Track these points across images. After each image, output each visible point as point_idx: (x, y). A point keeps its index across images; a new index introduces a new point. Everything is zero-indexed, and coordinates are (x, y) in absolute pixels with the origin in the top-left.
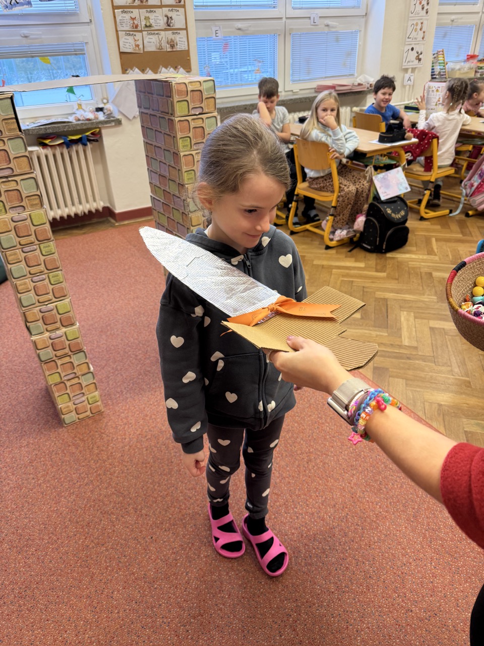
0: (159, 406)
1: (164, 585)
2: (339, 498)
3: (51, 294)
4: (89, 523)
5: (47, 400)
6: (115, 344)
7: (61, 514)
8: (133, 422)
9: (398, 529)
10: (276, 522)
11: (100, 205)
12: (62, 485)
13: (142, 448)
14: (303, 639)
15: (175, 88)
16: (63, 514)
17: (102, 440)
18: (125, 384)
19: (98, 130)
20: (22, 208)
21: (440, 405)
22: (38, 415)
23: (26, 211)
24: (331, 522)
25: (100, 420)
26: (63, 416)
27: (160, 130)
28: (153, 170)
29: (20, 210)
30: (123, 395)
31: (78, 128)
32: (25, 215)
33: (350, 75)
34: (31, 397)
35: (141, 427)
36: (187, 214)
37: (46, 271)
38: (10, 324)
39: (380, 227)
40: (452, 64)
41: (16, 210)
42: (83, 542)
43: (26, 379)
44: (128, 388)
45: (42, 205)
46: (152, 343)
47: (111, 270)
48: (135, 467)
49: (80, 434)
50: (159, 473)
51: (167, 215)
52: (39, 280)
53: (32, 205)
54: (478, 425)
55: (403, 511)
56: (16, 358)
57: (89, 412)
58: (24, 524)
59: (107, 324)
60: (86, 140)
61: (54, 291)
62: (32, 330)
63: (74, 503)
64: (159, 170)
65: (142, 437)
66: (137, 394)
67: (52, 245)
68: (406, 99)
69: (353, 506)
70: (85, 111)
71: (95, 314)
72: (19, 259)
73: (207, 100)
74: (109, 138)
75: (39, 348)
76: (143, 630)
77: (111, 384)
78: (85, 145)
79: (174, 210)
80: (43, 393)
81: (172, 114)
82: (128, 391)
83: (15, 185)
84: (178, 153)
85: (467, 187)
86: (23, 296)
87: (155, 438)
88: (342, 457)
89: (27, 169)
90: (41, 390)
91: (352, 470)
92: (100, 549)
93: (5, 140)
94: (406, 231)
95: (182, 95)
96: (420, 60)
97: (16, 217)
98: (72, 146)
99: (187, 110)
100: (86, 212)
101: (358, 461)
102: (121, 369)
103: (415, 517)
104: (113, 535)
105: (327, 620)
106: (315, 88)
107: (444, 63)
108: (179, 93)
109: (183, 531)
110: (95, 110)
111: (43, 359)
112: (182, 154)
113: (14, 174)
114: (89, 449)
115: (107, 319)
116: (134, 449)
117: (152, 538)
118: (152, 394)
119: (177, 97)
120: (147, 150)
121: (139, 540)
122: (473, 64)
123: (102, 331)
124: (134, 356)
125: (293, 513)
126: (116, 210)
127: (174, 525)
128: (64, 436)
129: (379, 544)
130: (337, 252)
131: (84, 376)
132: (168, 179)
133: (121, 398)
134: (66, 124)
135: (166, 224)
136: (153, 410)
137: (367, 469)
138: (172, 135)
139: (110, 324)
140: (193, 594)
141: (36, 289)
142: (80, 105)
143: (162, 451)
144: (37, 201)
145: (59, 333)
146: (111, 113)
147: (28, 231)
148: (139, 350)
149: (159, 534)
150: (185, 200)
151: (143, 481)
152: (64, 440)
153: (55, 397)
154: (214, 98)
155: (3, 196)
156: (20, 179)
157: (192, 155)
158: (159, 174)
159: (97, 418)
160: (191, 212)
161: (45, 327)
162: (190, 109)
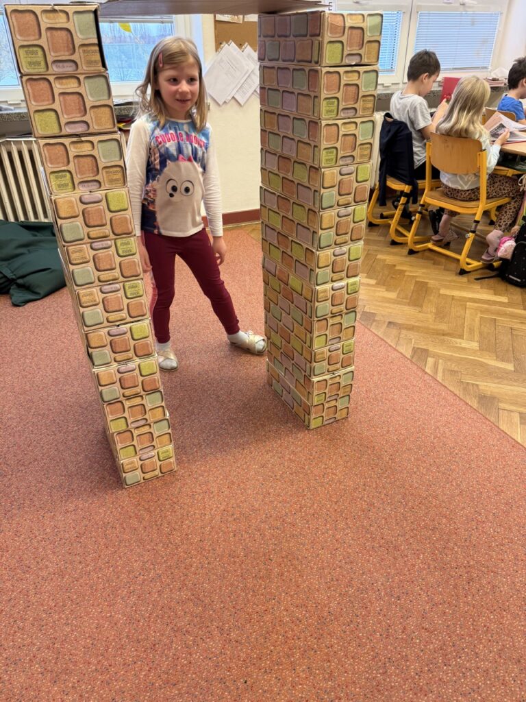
3: (125, 310)
4: (154, 645)
5: (104, 448)
7: (116, 624)
8: (215, 490)
10: (431, 679)
12: (118, 578)
13: (229, 532)
15: (328, 20)
16: (119, 625)
17: (173, 514)
18: (204, 435)
20: (97, 184)
22: (91, 467)
23: (102, 188)
25: (172, 483)
26: (124, 475)
27: (291, 90)
28: (270, 150)
29: (94, 186)
30: (202, 450)
32: (99, 195)
33: (483, 68)
34: (84, 441)
35: (226, 499)
36: (317, 211)
37: (121, 279)
38: (63, 342)
41: (88, 186)
42: (145, 675)
43: (79, 416)
44: (208, 440)
46: (238, 381)
48: (219, 561)
49: (145, 501)
50: (254, 575)
51: (282, 214)
52: (110, 290)
53: (111, 181)
56: (67, 387)
57: (158, 470)
58: (64, 635)
61: (130, 306)
62: (95, 359)
63: (134, 608)
64: (279, 150)
65: (228, 515)
66: (220, 450)
67: (133, 242)
72: (85, 258)
73: (370, 44)
75: (103, 383)
79: (295, 205)
80: (100, 437)
81: (317, 63)
82: (208, 444)
83: (90, 148)
84: (318, 121)
86: (87, 311)
87: (246, 518)
89: (108, 127)
90: (97, 432)
92: (171, 692)
93: (81, 78)
95: (336, 33)
97: (87, 198)
99: (340, 56)
102: (199, 413)
104: (189, 670)
108: (334, 28)
109: (291, 676)
111: (106, 399)
112: (324, 123)
113: (90, 131)
114: (157, 525)
116: (217, 533)
117: (246, 682)
118: (239, 452)
119: (329, 34)
120: (264, 122)
121: (227, 684)
124: (214, 397)
127: (277, 664)
130: (469, 281)
131: (157, 424)
132: (293, 161)
133: (198, 454)
135: (280, 227)
136: (241, 475)
138: (313, 95)
141: (106, 303)
143: (255, 540)
144: (119, 176)
145: (131, 365)
147: (101, 219)
148: (221, 389)
149: (257, 676)
150: (317, 191)
151: (232, 585)
152: (123, 507)
153: (116, 450)
154: (379, 42)
155: (72, 163)
156: (97, 140)
157: (337, 125)
158: (278, 155)
159: (167, 478)
160: (322, 209)
161: (113, 355)
162: (344, 56)
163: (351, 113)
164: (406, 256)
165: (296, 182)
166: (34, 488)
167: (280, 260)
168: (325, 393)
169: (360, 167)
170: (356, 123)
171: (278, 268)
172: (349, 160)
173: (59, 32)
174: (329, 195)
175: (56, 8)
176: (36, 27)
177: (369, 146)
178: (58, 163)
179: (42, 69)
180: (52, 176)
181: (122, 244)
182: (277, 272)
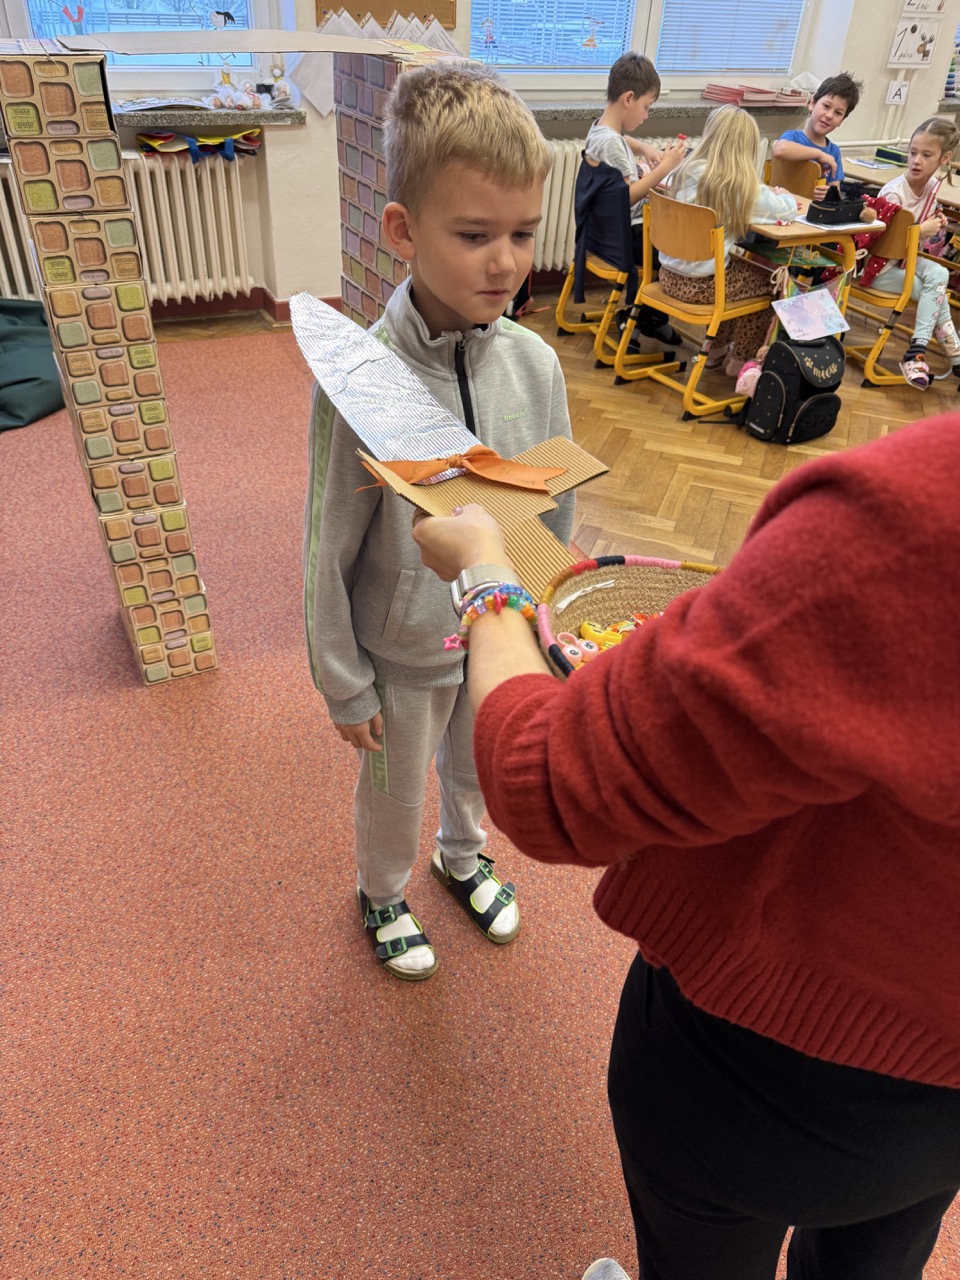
1: (292, 959)
3: (142, 440)
4: (174, 849)
5: (118, 637)
6: (249, 553)
7: (127, 828)
8: (269, 693)
11: (247, 283)
12: (133, 782)
13: (281, 738)
14: (511, 1067)
16: (131, 829)
17: (210, 717)
18: (262, 627)
19: (258, 131)
20: (105, 275)
22: (100, 660)
23: (110, 281)
25: (211, 683)
26: (145, 667)
27: (370, 153)
28: (351, 229)
29: (100, 277)
30: (257, 645)
31: (220, 122)
32: (106, 288)
33: (779, 70)
34: (90, 627)
35: (282, 703)
37: (136, 398)
38: (60, 493)
39: (787, 391)
41: (93, 277)
42: (160, 876)
43: (84, 595)
44: (266, 634)
45: (140, 273)
47: (255, 413)
48: (265, 767)
49: (173, 701)
50: (306, 782)
52: (122, 412)
53: (122, 272)
56: (66, 556)
57: (192, 665)
58: (62, 837)
59: (238, 515)
60: (233, 148)
61: (148, 435)
62: (101, 504)
63: (151, 813)
64: (361, 230)
65: (282, 720)
66: (282, 646)
67: (152, 351)
68: (886, 135)
70: (236, 90)
71: (217, 494)
72: (89, 369)
74: (278, 150)
75: (112, 537)
76: (248, 1021)
78: (229, 159)
80: (112, 623)
82: (265, 639)
83: (95, 229)
86: (91, 439)
87: (306, 724)
89: (118, 203)
90: (109, 617)
92: (190, 891)
93: (84, 142)
94: (836, 403)
96: (926, 54)
97: (91, 291)
98: (204, 159)
100: (220, 294)
102: (256, 601)
104: (214, 872)
105: (555, 1045)
106: (703, 91)
109: (334, 879)
110: (255, 89)
111: (117, 559)
113: (94, 208)
114: (187, 728)
115: (240, 506)
116: (266, 739)
117: (280, 883)
120: (343, 189)
121: (258, 885)
123: (227, 527)
125: (527, 873)
126: (276, 295)
127: (320, 868)
128: (143, 701)
131: (190, 600)
132: (376, 248)
133: (251, 650)
134: (196, 112)
139: (244, 517)
140: (339, 978)
141: (115, 428)
142: (228, 75)
143: (314, 748)
144: (133, 265)
145: (150, 514)
146: (288, 99)
147: (110, 320)
148: (293, 570)
149: (294, 879)
151: (277, 792)
152: (143, 707)
153: (133, 630)
155: (71, 247)
156: (104, 220)
158: (360, 236)
159: (206, 678)
161: (127, 500)
164: (611, 387)
165: (381, 277)
166: (21, 682)
173: (56, 88)
175: (53, 58)
176: (28, 83)
178: (56, 247)
179: (34, 132)
180: (47, 262)
181: (136, 353)
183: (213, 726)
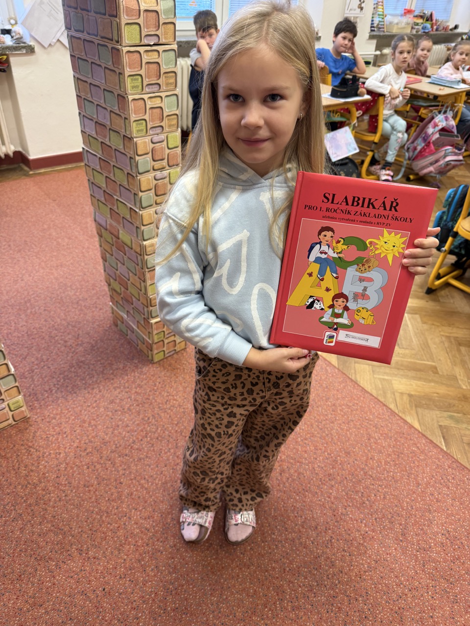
0: (99, 408)
2: (320, 517)
6: (37, 326)
8: (68, 430)
9: (388, 552)
11: (10, 149)
15: (123, 4)
17: (30, 457)
18: (54, 380)
19: (5, 57)
21: (410, 396)
24: (315, 549)
25: (26, 429)
27: (98, 63)
28: (87, 116)
30: (53, 394)
35: (79, 437)
36: (135, 175)
40: (390, 17)
44: (58, 384)
46: (85, 324)
48: (76, 492)
50: (107, 499)
51: (105, 175)
54: (451, 417)
55: (391, 529)
57: (11, 419)
59: (26, 299)
64: (95, 117)
65: (81, 451)
66: (70, 392)
69: (336, 526)
71: (10, 286)
73: (165, 26)
74: (20, 69)
77: (36, 380)
79: (115, 168)
81: (118, 42)
82: (58, 389)
84: (126, 96)
85: (410, 150)
87: (97, 451)
88: (317, 464)
91: (330, 480)
95: (133, 15)
96: (362, 9)
99: (138, 37)
101: (335, 468)
102: (47, 360)
103: (403, 535)
107: (383, 15)
108: (129, 11)
109: (142, 577)
112: (130, 98)
114: (14, 470)
115: (26, 293)
118: (89, 392)
119: (126, 17)
120: (78, 89)
121: (88, 594)
122: (409, 19)
123: (20, 309)
124: (62, 342)
125: (271, 540)
126: (29, 155)
127: (130, 569)
129: (370, 573)
131: (4, 380)
132: (108, 128)
133: (50, 399)
135: (104, 185)
136: (91, 413)
137: (346, 478)
138: (118, 71)
139: (30, 300)
143: (107, 469)
148: (69, 334)
149: (113, 583)
150: (132, 158)
154: (174, 24)
157: (143, 99)
158: (95, 121)
160: (139, 174)
162: (143, 36)
163: (156, 88)
165: (114, 147)
167: (109, 216)
168: (164, 331)
169: (170, 135)
170: (161, 97)
171: (108, 223)
172: (159, 130)
174: (144, 162)
177: (175, 117)
182: (108, 227)
183: (33, 465)
